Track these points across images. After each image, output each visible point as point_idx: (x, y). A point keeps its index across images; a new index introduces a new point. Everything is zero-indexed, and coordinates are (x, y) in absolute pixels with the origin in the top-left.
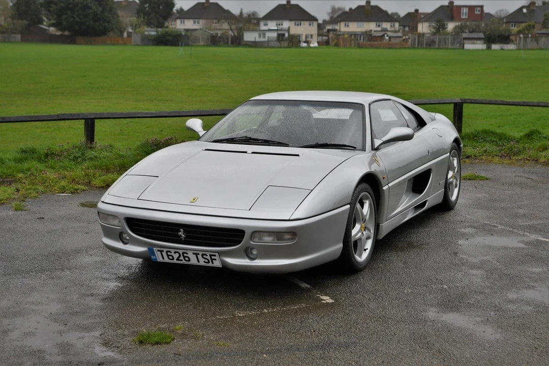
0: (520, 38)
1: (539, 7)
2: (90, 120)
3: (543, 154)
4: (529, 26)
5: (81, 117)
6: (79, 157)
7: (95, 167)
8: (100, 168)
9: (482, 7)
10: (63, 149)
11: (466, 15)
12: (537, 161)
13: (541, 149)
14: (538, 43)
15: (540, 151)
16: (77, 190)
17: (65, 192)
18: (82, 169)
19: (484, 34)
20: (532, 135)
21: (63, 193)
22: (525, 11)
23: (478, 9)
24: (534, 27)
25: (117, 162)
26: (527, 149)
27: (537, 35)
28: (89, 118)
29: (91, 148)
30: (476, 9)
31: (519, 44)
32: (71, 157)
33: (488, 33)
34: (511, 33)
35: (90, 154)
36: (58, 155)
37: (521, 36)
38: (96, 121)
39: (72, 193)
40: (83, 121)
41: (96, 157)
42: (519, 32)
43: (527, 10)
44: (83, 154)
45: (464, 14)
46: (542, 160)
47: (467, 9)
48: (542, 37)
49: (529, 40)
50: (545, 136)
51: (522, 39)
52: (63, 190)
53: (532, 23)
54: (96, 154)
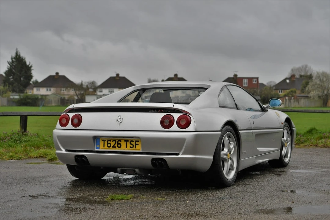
0: (286, 100)
1: (297, 78)
2: (24, 116)
3: (320, 141)
4: (292, 91)
5: (19, 114)
6: (18, 140)
7: (30, 146)
8: (33, 146)
9: (257, 78)
10: (6, 135)
11: (246, 84)
12: (317, 146)
13: (319, 139)
14: (298, 103)
15: (318, 140)
16: (20, 158)
17: (13, 159)
18: (22, 147)
19: (261, 97)
20: (312, 131)
21: (11, 160)
22: (288, 81)
23: (255, 80)
24: (295, 92)
25: (44, 143)
26: (309, 139)
27: (298, 98)
28: (23, 115)
29: (25, 135)
30: (253, 80)
31: (286, 104)
32: (13, 140)
33: (262, 96)
34: (279, 96)
35: (25, 138)
36: (3, 139)
37: (287, 98)
38: (28, 117)
39: (18, 160)
40: (19, 117)
41: (29, 140)
42: (285, 96)
43: (289, 80)
44: (20, 138)
45: (245, 84)
46: (320, 145)
47: (247, 80)
48: (302, 99)
49: (292, 101)
50: (320, 132)
51: (288, 100)
52: (11, 158)
53: (293, 89)
54: (29, 139)
